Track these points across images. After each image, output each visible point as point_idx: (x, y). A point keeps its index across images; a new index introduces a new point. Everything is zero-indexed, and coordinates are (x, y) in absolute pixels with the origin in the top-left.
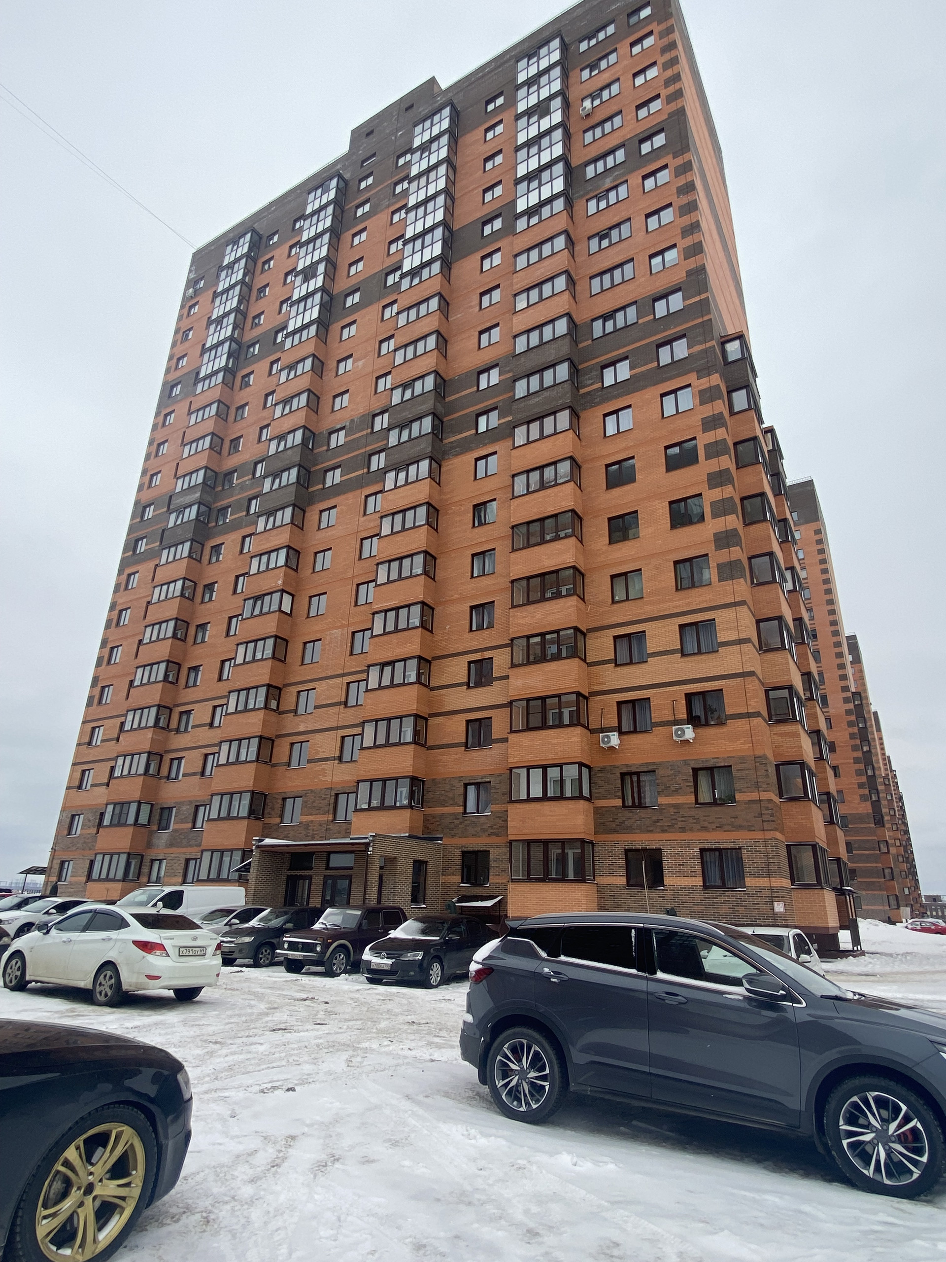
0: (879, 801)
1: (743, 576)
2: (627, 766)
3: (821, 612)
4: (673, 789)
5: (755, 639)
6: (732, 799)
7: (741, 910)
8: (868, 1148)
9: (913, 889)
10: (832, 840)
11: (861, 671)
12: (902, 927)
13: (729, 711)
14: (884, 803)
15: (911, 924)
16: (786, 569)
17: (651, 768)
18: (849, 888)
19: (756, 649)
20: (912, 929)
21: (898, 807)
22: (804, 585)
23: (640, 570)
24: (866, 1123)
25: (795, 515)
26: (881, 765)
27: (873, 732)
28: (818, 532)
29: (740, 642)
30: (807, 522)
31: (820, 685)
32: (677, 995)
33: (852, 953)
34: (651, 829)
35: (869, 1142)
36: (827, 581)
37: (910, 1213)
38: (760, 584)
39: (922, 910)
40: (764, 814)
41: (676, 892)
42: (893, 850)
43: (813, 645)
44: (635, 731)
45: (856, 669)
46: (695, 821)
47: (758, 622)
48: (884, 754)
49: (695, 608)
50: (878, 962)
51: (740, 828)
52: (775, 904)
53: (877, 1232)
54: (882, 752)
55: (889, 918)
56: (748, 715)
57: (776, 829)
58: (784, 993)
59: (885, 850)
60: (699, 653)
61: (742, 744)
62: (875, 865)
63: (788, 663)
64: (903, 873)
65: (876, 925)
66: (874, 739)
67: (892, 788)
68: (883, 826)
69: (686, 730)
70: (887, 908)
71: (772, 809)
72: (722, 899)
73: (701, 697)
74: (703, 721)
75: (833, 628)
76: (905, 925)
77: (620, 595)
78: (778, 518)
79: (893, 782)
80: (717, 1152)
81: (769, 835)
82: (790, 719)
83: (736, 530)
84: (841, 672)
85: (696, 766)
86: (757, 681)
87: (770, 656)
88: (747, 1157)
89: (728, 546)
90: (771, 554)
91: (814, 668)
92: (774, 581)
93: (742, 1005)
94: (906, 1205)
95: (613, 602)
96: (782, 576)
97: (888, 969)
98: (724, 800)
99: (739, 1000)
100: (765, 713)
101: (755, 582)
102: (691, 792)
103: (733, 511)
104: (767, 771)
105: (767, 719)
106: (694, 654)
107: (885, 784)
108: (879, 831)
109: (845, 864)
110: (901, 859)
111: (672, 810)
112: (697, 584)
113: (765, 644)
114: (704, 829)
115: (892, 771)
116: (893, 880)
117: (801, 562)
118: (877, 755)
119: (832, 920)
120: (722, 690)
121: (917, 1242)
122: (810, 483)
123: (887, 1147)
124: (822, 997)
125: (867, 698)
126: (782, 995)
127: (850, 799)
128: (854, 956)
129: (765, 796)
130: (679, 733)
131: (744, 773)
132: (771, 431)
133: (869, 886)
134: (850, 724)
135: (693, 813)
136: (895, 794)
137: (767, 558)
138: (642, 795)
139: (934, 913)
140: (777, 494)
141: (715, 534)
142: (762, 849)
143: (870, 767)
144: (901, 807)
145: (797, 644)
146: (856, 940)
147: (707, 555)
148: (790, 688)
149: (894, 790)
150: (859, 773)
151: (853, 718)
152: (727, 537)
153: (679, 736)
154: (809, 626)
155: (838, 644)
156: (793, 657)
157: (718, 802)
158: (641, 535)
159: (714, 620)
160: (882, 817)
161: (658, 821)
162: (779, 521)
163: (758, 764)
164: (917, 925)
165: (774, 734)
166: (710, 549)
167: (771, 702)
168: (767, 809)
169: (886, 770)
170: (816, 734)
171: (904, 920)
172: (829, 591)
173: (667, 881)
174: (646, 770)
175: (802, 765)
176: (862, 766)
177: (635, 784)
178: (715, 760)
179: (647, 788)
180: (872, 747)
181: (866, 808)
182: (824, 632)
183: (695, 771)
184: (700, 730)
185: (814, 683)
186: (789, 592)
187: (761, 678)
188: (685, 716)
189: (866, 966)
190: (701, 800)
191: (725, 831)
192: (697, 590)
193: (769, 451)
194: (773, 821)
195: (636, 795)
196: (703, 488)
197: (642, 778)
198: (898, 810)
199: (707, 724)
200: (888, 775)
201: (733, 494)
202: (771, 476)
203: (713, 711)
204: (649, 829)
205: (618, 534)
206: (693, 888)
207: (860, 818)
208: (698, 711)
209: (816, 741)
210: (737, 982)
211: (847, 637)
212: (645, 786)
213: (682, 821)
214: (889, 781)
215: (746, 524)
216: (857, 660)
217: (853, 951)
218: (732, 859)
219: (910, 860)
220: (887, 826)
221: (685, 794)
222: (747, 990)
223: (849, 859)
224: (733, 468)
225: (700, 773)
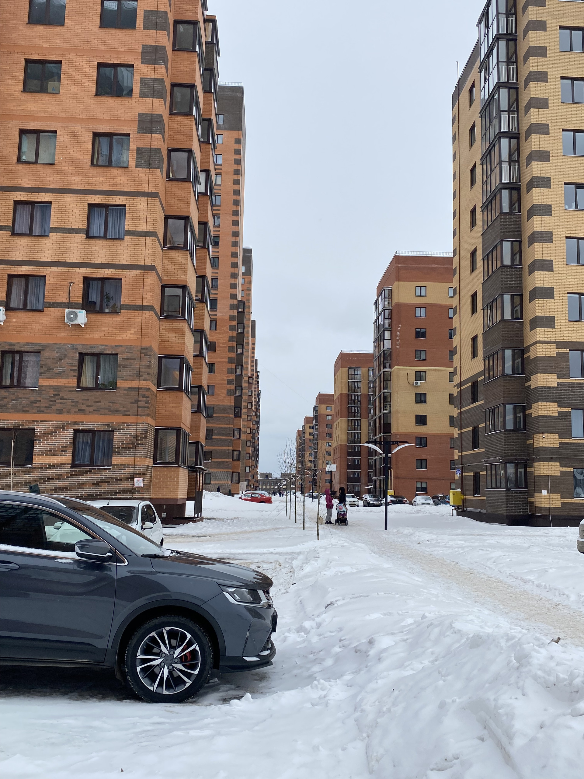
0: (241, 396)
1: (160, 167)
2: (10, 344)
3: (226, 221)
4: (57, 371)
5: (161, 235)
6: (113, 385)
7: (104, 485)
8: (156, 670)
9: (253, 467)
10: (195, 427)
11: (250, 283)
12: (237, 498)
13: (125, 300)
14: (244, 397)
15: (245, 495)
16: (201, 171)
17: (36, 348)
18: (201, 467)
19: (160, 244)
20: (244, 499)
21: (255, 402)
22: (215, 191)
23: (55, 132)
24: (158, 651)
25: (221, 118)
26: (249, 366)
27: (248, 337)
28: (238, 141)
29: (147, 234)
30: (231, 128)
31: (212, 290)
32: (10, 563)
33: (192, 520)
34: (27, 409)
35: (158, 665)
36: (237, 193)
37: (177, 713)
38: (174, 180)
39: (256, 484)
40: (141, 401)
41: (43, 469)
42: (244, 437)
43: (213, 252)
44: (24, 309)
45: (246, 280)
46: (73, 404)
47: (167, 218)
48: (253, 357)
49: (107, 188)
50: (211, 526)
51: (117, 411)
52: (136, 480)
53: (148, 731)
54: (252, 355)
55: (230, 490)
56: (142, 308)
57: (148, 415)
58: (111, 555)
59: (237, 436)
60: (105, 237)
61: (131, 334)
62: (227, 448)
63: (186, 264)
64: (248, 455)
65: (218, 496)
66: (248, 343)
67: (254, 386)
68: (240, 417)
69: (79, 314)
70: (230, 482)
71: (148, 397)
72: (88, 476)
73: (100, 283)
74: (98, 308)
75: (234, 239)
76: (239, 496)
77: (28, 155)
78: (203, 116)
79: (255, 381)
80: (29, 693)
81: (141, 419)
82: (179, 317)
83: (161, 116)
84: (233, 281)
85: (84, 351)
86: (156, 277)
87: (172, 254)
88: (55, 692)
89: (151, 132)
90: (190, 151)
91: (209, 273)
92: (188, 180)
93: (71, 567)
94: (176, 708)
95: (19, 161)
96: (196, 176)
97: (217, 531)
98: (106, 386)
99: (70, 563)
100: (158, 309)
101: (171, 177)
102: (74, 376)
103: (161, 96)
104: (150, 362)
105: (159, 315)
106: (99, 238)
107: (249, 383)
108: (236, 421)
109: (202, 446)
110: (248, 444)
111: (52, 392)
112: (113, 164)
113: (170, 241)
114: (82, 411)
115: (257, 372)
116: (239, 460)
117: (216, 167)
118: (247, 357)
119: (182, 493)
120: (121, 279)
121: (176, 733)
122: (240, 90)
123: (171, 667)
124: (143, 556)
125: (249, 307)
126: (109, 556)
127: (219, 393)
128: (194, 522)
129: (144, 384)
130: (72, 316)
131: (128, 362)
132: (212, 20)
133: (219, 465)
134: (232, 328)
135: (74, 395)
136: (255, 391)
137: (185, 155)
138: (23, 375)
139: (264, 487)
140: (207, 91)
141: (140, 115)
142: (133, 432)
143: (240, 367)
144: (258, 402)
145: (199, 247)
146: (198, 509)
147: (128, 135)
148: (184, 288)
149: (255, 388)
150: (230, 371)
151: (235, 323)
152: (151, 122)
153: (71, 319)
154: (212, 233)
155: (235, 255)
156: (192, 259)
157: (100, 387)
158: (61, 91)
159: (125, 206)
160: (241, 410)
161: (36, 401)
162: (204, 120)
163: (143, 355)
164: (249, 496)
165: (163, 329)
166: (132, 129)
167: (166, 298)
168: (144, 396)
169: (252, 370)
170: (199, 333)
171: (241, 492)
172: (237, 203)
173: (36, 459)
174: (30, 350)
175: (182, 359)
176: (233, 366)
177: (16, 364)
178: (103, 347)
179: (29, 369)
180: (244, 350)
181: (230, 401)
182: (226, 241)
183: (82, 356)
184: (93, 317)
185: (207, 286)
186: (201, 194)
187: (160, 273)
188: (80, 300)
189: (201, 529)
190: (83, 384)
191: (101, 415)
192: (112, 170)
193: (207, 43)
194: (148, 407)
195: (16, 375)
196: (135, 59)
197: (25, 358)
198: (255, 405)
199: (101, 311)
200: (253, 375)
201: (164, 77)
202: (205, 69)
203: (109, 299)
204: (24, 409)
205: (35, 82)
206: (61, 466)
207: (224, 409)
208: (94, 296)
209: (199, 339)
210: (70, 548)
211: (243, 249)
212: (27, 367)
213: (61, 403)
214: (252, 380)
215: (173, 114)
216: (248, 272)
217: (194, 518)
218: (104, 441)
219: (256, 445)
220: (243, 416)
221: (67, 377)
222: (78, 554)
223: (207, 443)
224: (169, 48)
225: (87, 358)
